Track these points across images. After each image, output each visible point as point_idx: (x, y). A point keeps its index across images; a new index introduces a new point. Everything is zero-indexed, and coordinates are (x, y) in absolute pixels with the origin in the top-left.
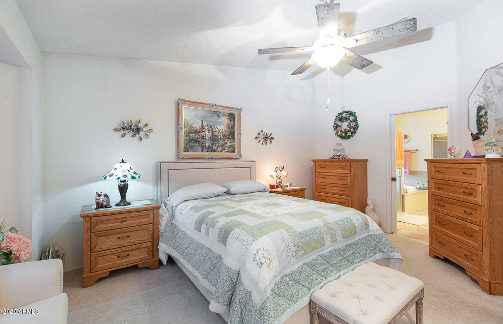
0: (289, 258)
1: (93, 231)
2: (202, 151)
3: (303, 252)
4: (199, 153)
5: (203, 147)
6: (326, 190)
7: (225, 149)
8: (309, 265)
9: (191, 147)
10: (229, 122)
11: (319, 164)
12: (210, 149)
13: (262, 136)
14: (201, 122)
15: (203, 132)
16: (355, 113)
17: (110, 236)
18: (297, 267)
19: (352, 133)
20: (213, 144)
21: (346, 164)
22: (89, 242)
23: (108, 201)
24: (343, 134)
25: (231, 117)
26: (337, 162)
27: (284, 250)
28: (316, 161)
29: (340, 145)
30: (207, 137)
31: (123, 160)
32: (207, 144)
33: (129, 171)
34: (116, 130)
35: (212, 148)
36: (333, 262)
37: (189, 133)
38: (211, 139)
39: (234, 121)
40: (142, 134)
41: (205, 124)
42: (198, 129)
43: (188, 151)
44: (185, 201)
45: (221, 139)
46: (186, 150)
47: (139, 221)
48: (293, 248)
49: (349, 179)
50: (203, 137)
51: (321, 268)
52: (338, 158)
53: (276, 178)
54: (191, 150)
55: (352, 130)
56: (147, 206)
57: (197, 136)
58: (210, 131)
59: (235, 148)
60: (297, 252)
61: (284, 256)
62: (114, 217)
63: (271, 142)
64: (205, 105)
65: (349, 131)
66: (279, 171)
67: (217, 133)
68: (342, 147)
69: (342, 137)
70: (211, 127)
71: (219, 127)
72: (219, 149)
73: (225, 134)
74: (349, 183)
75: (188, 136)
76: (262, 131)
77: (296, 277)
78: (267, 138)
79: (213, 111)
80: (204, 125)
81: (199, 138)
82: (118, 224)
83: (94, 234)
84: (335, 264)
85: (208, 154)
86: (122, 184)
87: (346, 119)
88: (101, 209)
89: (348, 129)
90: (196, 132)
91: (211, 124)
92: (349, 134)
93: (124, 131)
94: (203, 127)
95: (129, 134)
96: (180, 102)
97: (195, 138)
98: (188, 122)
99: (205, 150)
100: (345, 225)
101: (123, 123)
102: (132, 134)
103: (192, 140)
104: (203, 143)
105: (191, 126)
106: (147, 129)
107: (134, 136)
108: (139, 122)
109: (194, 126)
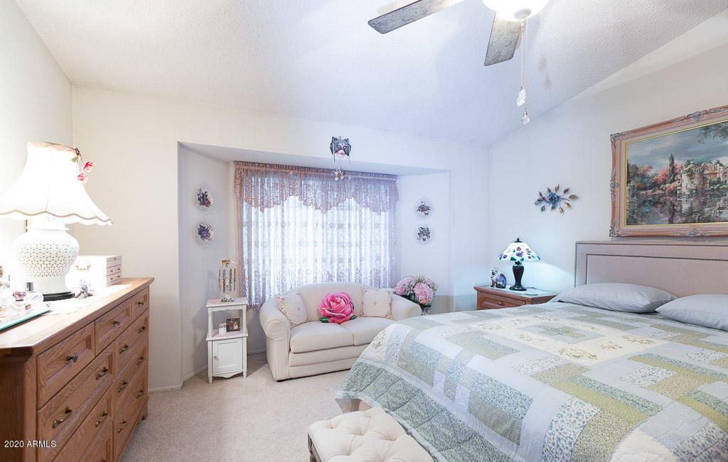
2: (671, 222)
4: (663, 226)
5: (673, 212)
9: (644, 215)
12: (696, 216)
14: (668, 162)
15: (674, 181)
20: (704, 203)
23: (504, 281)
30: (684, 190)
31: (518, 239)
32: (685, 207)
33: (514, 251)
34: (536, 203)
35: (703, 214)
37: (640, 189)
38: (696, 193)
41: (679, 163)
42: (660, 177)
43: (635, 222)
46: (631, 221)
50: (674, 193)
54: (642, 221)
57: (658, 192)
58: (697, 175)
62: (494, 297)
64: (674, 125)
67: (719, 175)
70: (698, 165)
75: (637, 195)
79: (707, 128)
80: (678, 167)
81: (664, 195)
82: (497, 306)
85: (687, 228)
90: (655, 185)
91: (699, 158)
93: (544, 203)
94: (674, 171)
95: (549, 207)
96: (616, 139)
97: (653, 196)
98: (637, 169)
99: (679, 220)
100: (490, 394)
101: (541, 194)
102: (551, 205)
103: (644, 202)
104: (674, 205)
105: (644, 176)
106: (567, 196)
107: (553, 208)
108: (557, 189)
109: (651, 173)
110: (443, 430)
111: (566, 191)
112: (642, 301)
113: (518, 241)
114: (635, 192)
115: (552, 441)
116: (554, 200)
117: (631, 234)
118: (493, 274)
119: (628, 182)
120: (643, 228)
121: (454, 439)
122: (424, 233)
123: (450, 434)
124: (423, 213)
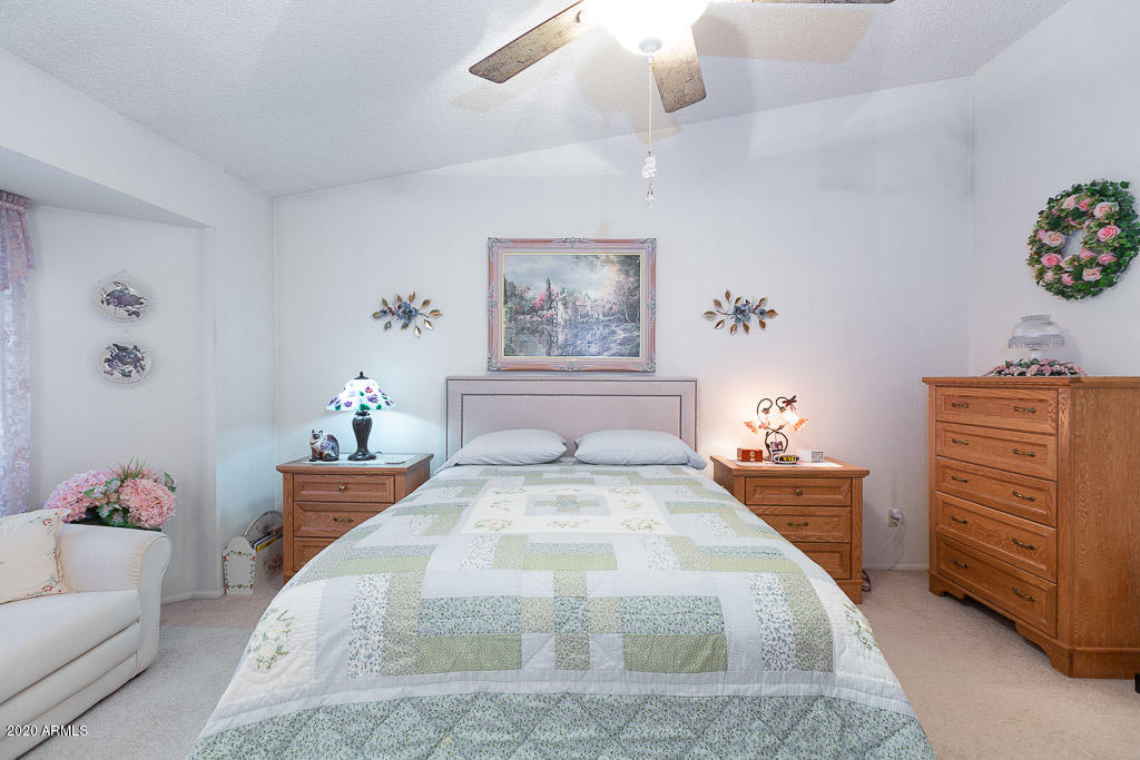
0: (353, 663)
1: (296, 499)
2: (548, 354)
3: (409, 661)
4: (541, 359)
5: (550, 344)
6: (968, 489)
7: (609, 349)
8: (426, 709)
9: (523, 343)
10: (622, 277)
11: (952, 395)
12: (570, 349)
13: (728, 307)
14: (545, 286)
15: (550, 308)
16: (1125, 185)
17: (323, 514)
18: (373, 699)
19: (1105, 269)
20: (576, 336)
21: (1040, 395)
22: (291, 517)
23: (336, 448)
24: (1066, 278)
25: (630, 263)
26: (1015, 386)
27: (344, 633)
28: (937, 384)
29: (1044, 321)
30: (560, 320)
31: (361, 373)
32: (561, 338)
33: (362, 394)
34: (375, 316)
35: (575, 347)
36: (547, 736)
37: (517, 312)
38: (570, 324)
39: (637, 273)
40: (418, 320)
41: (555, 289)
42: (537, 301)
43: (513, 353)
44: (456, 465)
45: (598, 322)
46: (509, 351)
47: (369, 493)
48: (377, 638)
49: (1051, 458)
50: (551, 321)
51: (477, 737)
52: (1022, 374)
53: (763, 432)
54: (521, 351)
55: (1107, 258)
56: (392, 466)
57: (536, 318)
58: (570, 305)
59: (638, 345)
60: (388, 656)
61: (336, 652)
62: (327, 479)
63: (763, 325)
64: (552, 245)
65: (1092, 263)
66: (775, 410)
67: (588, 308)
68: (1050, 330)
69: (1062, 292)
70: (571, 294)
71: (593, 294)
72: (594, 349)
73: (611, 308)
74: (1049, 472)
75: (515, 320)
76: (728, 295)
77: (353, 728)
78: (745, 314)
79: (577, 257)
80: (554, 293)
81: (542, 323)
82: (334, 494)
83: (298, 505)
84: (556, 745)
85: (562, 361)
86: (360, 418)
87: (1079, 214)
88: (318, 462)
89: (1086, 255)
90: (533, 310)
91: (572, 288)
92: (1090, 275)
93: (389, 318)
94: (550, 297)
95: (397, 324)
96: (495, 246)
97: (532, 323)
98: (515, 287)
99: (556, 353)
100: (659, 621)
101: (385, 302)
102: (402, 322)
103: (523, 329)
104: (551, 336)
105: (522, 298)
106: (427, 310)
107: (405, 326)
108: (412, 298)
109: (529, 295)
110: (569, 736)
111: (426, 303)
112: (557, 448)
113: (362, 376)
114: (513, 315)
115: (770, 637)
116: (407, 314)
117: (511, 367)
118: (315, 437)
119: (506, 302)
120: (520, 359)
121: (603, 735)
122: (124, 359)
123: (592, 732)
124: (121, 311)
